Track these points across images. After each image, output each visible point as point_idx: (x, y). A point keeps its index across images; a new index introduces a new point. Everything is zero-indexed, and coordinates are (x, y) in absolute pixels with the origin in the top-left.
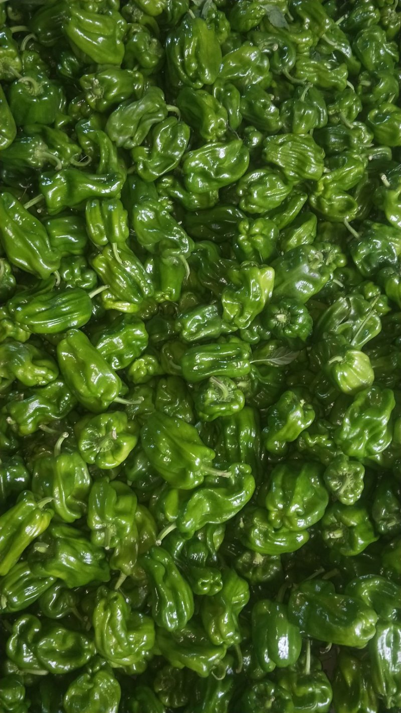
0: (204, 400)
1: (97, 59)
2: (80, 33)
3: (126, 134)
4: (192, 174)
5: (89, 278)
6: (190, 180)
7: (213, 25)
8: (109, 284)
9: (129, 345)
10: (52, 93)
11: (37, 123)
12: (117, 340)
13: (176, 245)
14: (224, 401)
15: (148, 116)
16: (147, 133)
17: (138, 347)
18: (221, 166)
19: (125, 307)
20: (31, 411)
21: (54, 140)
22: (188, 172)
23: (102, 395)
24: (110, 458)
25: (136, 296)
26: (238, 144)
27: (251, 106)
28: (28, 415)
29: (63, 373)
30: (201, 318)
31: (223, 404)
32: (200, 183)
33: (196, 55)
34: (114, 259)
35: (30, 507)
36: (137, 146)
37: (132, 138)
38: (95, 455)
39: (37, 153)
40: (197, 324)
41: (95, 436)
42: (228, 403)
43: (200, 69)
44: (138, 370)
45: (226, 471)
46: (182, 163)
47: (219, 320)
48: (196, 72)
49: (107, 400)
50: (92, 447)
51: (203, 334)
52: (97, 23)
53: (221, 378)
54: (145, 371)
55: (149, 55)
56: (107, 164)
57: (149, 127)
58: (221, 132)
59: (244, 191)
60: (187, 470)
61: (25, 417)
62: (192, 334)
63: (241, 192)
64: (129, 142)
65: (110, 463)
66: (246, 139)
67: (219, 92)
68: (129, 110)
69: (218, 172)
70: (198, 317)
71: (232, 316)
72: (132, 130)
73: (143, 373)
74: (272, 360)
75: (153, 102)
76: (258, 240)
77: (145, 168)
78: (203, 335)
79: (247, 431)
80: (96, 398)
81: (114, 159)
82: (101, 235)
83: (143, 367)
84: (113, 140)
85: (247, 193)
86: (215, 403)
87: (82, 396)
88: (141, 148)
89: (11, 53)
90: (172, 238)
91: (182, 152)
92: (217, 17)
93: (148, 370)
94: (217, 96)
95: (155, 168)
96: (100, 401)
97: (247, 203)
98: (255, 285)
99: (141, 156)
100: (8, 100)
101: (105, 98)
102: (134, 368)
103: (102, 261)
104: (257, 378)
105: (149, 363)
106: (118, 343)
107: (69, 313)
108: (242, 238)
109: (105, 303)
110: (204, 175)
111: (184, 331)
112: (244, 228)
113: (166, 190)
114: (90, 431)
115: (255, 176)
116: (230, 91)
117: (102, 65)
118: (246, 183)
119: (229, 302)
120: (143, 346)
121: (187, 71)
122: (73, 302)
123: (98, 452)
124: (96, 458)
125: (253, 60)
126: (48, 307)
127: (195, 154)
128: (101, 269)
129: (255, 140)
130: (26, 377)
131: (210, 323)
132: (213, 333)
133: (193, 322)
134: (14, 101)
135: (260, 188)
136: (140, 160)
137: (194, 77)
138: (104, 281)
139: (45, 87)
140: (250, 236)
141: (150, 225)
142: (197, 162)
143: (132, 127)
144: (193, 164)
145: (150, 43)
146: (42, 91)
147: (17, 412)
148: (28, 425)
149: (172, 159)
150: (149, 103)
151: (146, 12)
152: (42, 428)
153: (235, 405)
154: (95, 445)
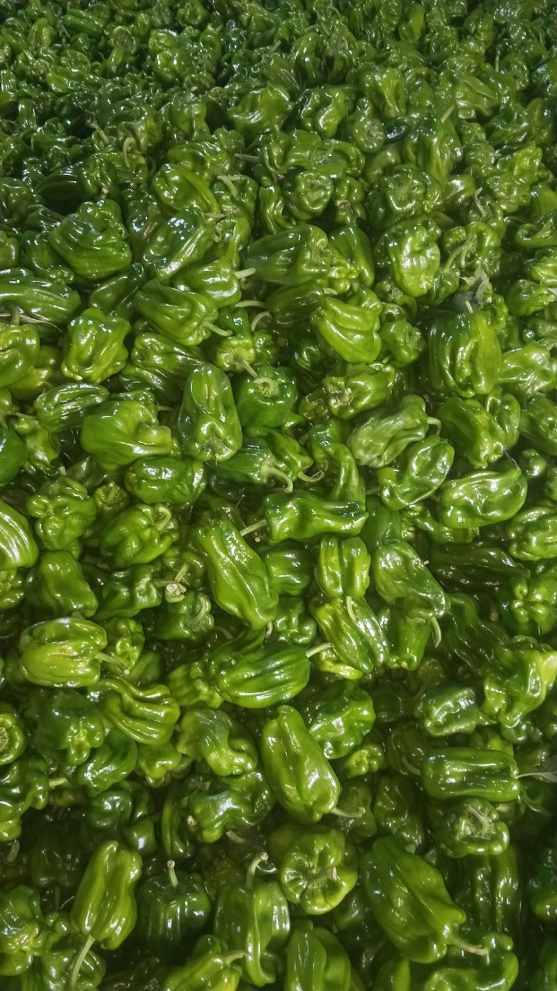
0: (454, 832)
1: (347, 358)
2: (335, 330)
3: (374, 453)
4: (452, 508)
5: (308, 631)
6: (449, 514)
7: (489, 313)
8: (333, 642)
9: (350, 729)
10: (289, 396)
11: (264, 426)
12: (338, 721)
13: (428, 605)
14: (483, 838)
15: (405, 434)
16: (400, 452)
17: (360, 730)
18: (490, 500)
19: (346, 672)
20: (221, 813)
21: (283, 451)
22: (447, 505)
23: (315, 803)
24: (320, 900)
25: (365, 661)
26: (515, 474)
27: (533, 423)
28: (216, 817)
29: (266, 763)
30: (452, 706)
31: (480, 842)
32: (460, 518)
33: (472, 360)
34: (346, 612)
35: (217, 965)
36: (385, 466)
37: (380, 457)
38: (300, 891)
39: (263, 467)
40: (446, 713)
41: (304, 865)
42: (487, 841)
43: (475, 376)
44: (359, 764)
45: (480, 946)
46: (440, 491)
47: (476, 710)
48: (468, 379)
49: (319, 812)
50: (297, 880)
51: (455, 728)
52: (356, 317)
53: (478, 801)
54: (367, 767)
55: (408, 349)
56: (346, 485)
57: (405, 446)
58: (494, 458)
59: (517, 534)
60: (429, 939)
61: (212, 820)
62: (439, 727)
63: (513, 535)
64: (376, 461)
65: (320, 907)
66: (525, 466)
67: (494, 404)
68: (383, 425)
69: (486, 508)
70: (450, 703)
71: (496, 710)
72: (381, 447)
73: (364, 769)
74: (543, 774)
75: (413, 417)
76: (540, 611)
77: (392, 495)
78: (454, 730)
79: (508, 880)
80: (306, 807)
81: (355, 480)
82: (336, 585)
83: (364, 761)
84: (357, 457)
85: (521, 537)
86: (470, 840)
87: (290, 801)
88: (389, 470)
89: (248, 344)
90: (425, 595)
91: (442, 480)
92: (494, 302)
93: (370, 765)
94: (490, 409)
95: (404, 495)
96: (310, 811)
97: (520, 549)
98: (534, 676)
99: (388, 478)
100: (236, 400)
101: (352, 406)
102: (353, 761)
103: (328, 612)
104: (523, 802)
105: (371, 757)
106: (338, 726)
107: (285, 682)
108: (517, 604)
109: (323, 663)
110: (468, 510)
111: (427, 720)
112: (521, 592)
113: (412, 520)
114: (297, 858)
115: (532, 515)
116: (508, 403)
117: (354, 364)
118: (521, 524)
119: (493, 690)
120: (365, 729)
121: (457, 376)
122: (289, 667)
123: (304, 887)
124: (302, 897)
125: (539, 363)
126: (259, 672)
127: (459, 485)
128: (326, 623)
129: (537, 470)
130: (219, 765)
131: (465, 714)
132: (468, 730)
133: (442, 711)
134: (242, 401)
135: (541, 534)
136: (386, 485)
137: (464, 383)
138: (327, 637)
139: (281, 386)
140: (528, 603)
141: (395, 575)
142: (461, 494)
143: (382, 444)
144: (455, 495)
145: (410, 334)
146: (277, 392)
147: (202, 812)
148: (213, 831)
149: (428, 486)
150: (409, 419)
151: (405, 292)
152: (230, 836)
153: (496, 846)
154: (301, 877)
